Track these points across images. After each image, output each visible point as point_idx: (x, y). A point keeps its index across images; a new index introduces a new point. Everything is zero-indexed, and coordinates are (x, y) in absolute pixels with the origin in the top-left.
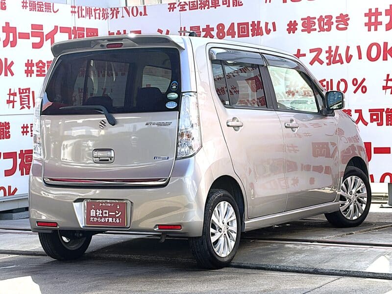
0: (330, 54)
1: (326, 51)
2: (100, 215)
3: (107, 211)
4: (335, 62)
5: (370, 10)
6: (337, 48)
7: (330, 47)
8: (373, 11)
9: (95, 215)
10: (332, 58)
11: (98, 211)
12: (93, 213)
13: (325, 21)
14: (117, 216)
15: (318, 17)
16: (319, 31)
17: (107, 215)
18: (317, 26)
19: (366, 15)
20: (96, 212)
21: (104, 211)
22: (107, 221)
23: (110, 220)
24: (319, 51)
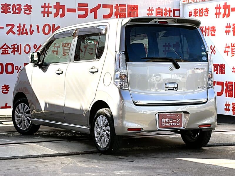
0: (20, 28)
1: (17, 26)
2: (168, 122)
3: (172, 119)
4: (23, 33)
5: (45, 4)
6: (24, 25)
7: (20, 24)
8: (47, 5)
9: (164, 122)
10: (21, 31)
11: (166, 119)
12: (163, 121)
13: (17, 8)
14: (177, 121)
15: (12, 5)
16: (13, 14)
17: (172, 121)
18: (11, 10)
19: (42, 7)
20: (165, 120)
21: (170, 119)
22: (171, 125)
23: (174, 124)
24: (13, 26)
